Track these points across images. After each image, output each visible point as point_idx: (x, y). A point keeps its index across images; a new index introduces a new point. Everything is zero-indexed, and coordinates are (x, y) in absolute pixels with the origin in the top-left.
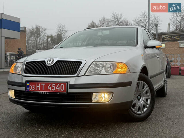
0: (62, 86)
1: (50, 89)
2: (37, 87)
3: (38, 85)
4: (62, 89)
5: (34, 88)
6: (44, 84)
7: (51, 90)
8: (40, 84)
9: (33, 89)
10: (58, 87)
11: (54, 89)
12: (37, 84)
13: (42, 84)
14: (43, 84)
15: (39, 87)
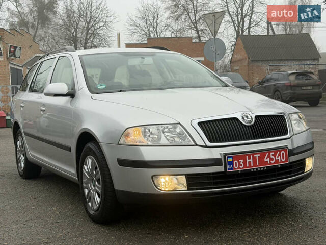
0: (283, 153)
1: (267, 161)
2: (248, 161)
3: (249, 158)
4: (283, 158)
5: (241, 163)
6: (259, 155)
7: (269, 163)
8: (251, 156)
9: (241, 165)
10: (278, 157)
11: (273, 161)
12: (247, 157)
13: (255, 155)
14: (257, 156)
15: (251, 160)
